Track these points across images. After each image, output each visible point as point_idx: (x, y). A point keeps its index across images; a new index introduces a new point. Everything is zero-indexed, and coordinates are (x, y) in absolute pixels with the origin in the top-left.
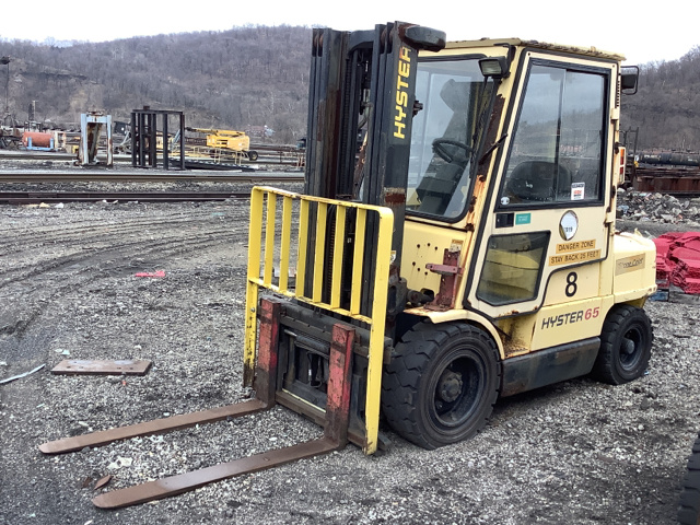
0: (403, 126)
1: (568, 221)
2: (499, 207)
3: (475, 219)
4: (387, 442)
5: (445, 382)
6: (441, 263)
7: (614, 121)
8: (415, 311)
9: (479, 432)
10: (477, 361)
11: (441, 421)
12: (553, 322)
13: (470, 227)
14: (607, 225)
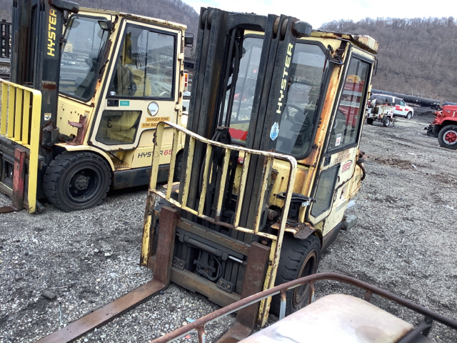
0: (54, 50)
1: (153, 106)
2: (108, 96)
3: (95, 100)
4: (42, 208)
5: (77, 180)
6: (78, 122)
7: (180, 60)
8: (60, 145)
9: (98, 205)
10: (96, 171)
11: (74, 199)
12: (145, 155)
13: (92, 105)
14: (177, 110)
